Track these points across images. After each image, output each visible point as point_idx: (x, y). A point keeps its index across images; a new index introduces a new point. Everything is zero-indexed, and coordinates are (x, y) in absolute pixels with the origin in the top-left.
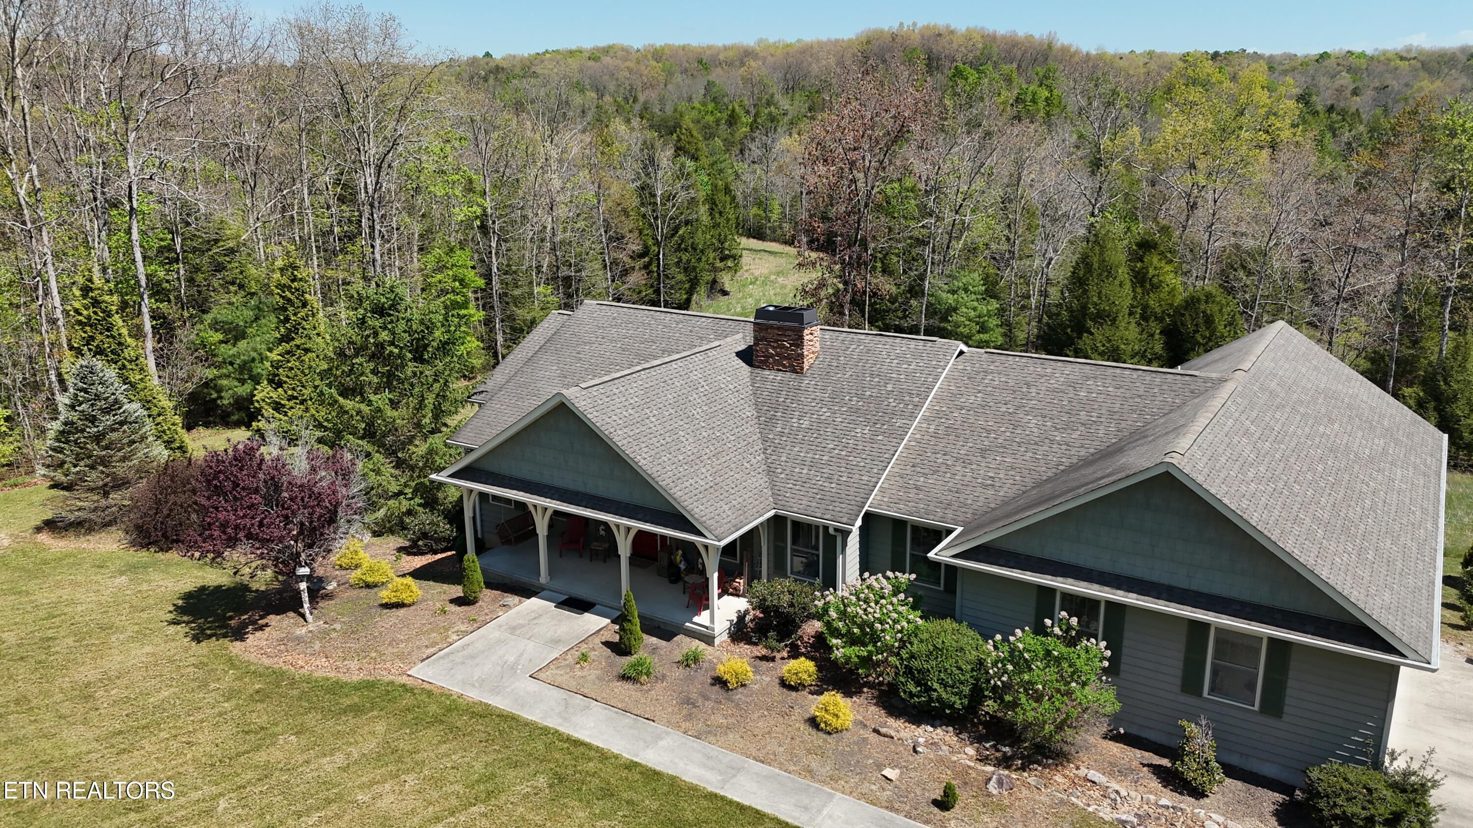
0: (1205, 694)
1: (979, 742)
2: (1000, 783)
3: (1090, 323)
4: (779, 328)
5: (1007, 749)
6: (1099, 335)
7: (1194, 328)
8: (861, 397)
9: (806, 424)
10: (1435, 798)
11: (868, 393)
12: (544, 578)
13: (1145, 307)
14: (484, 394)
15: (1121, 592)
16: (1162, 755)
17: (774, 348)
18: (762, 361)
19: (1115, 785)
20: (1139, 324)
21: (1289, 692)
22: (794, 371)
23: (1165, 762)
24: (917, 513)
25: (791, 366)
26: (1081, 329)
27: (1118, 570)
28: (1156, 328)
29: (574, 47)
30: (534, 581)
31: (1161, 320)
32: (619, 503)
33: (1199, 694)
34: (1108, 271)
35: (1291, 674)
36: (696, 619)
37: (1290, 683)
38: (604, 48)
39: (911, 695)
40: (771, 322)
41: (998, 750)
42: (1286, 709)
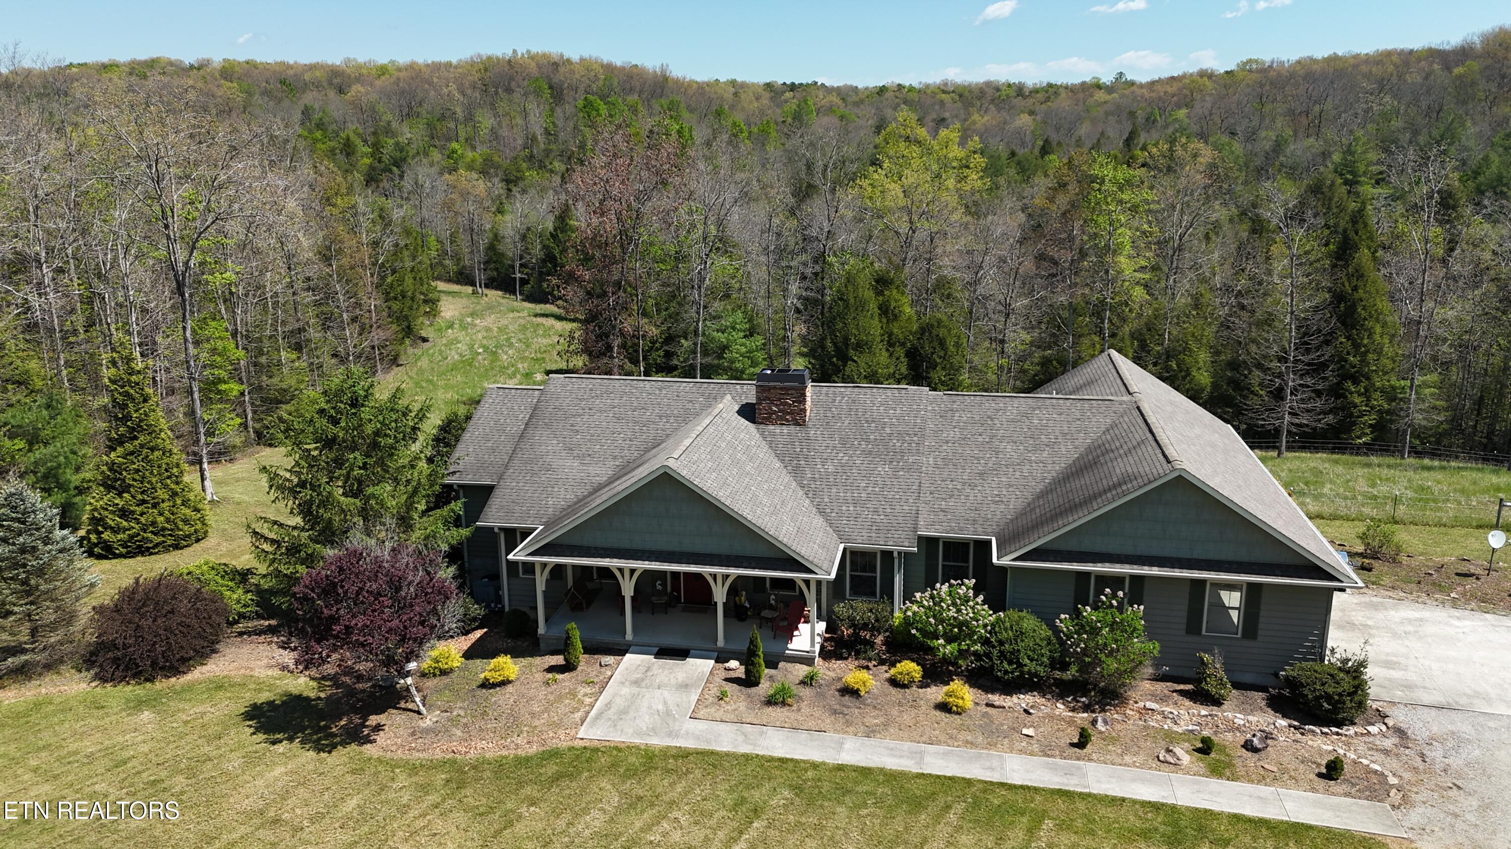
0: (1204, 632)
1: (1062, 698)
2: (1105, 722)
3: (852, 352)
4: (781, 389)
5: (1084, 699)
6: (862, 361)
7: (931, 350)
8: (868, 441)
9: (831, 469)
10: (1370, 672)
11: (872, 437)
12: (629, 636)
13: (890, 335)
14: (458, 475)
15: (1146, 568)
16: (1179, 683)
17: (776, 405)
18: (764, 418)
19: (1168, 709)
20: (887, 350)
21: (1261, 620)
22: (797, 424)
23: (1189, 687)
24: (952, 530)
25: (794, 420)
26: (845, 358)
27: (1139, 553)
28: (900, 352)
29: (105, 59)
30: (618, 639)
31: (903, 345)
32: (719, 556)
33: (1199, 632)
34: (862, 305)
35: (1263, 607)
36: (790, 646)
37: (1262, 613)
38: (145, 62)
39: (1006, 672)
40: (771, 384)
41: (1078, 702)
42: (1260, 633)
